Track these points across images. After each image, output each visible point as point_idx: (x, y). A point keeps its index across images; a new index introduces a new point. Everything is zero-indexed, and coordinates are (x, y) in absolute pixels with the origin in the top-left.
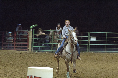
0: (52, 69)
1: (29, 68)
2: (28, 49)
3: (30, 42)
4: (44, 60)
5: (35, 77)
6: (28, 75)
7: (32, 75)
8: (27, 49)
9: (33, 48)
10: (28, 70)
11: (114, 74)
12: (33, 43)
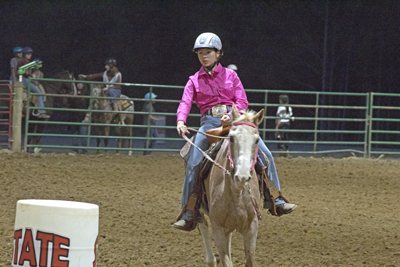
0: (96, 207)
1: (22, 205)
2: (11, 143)
3: (16, 119)
4: (65, 181)
5: (38, 232)
6: (16, 228)
7: (29, 227)
8: (7, 141)
9: (26, 139)
10: (18, 211)
11: (293, 226)
12: (28, 122)
